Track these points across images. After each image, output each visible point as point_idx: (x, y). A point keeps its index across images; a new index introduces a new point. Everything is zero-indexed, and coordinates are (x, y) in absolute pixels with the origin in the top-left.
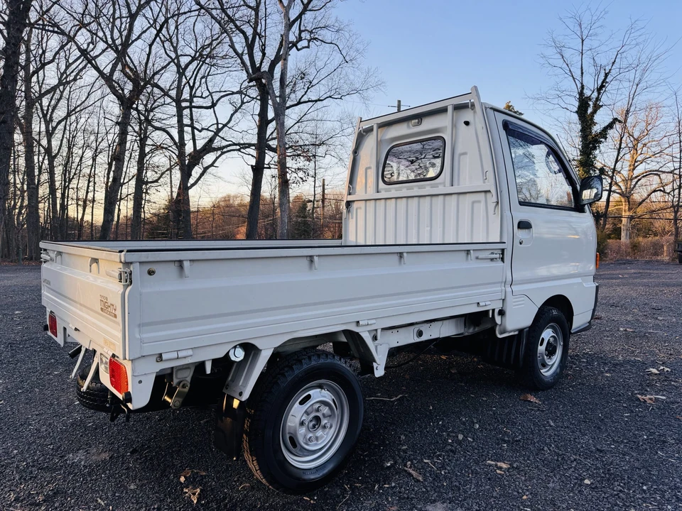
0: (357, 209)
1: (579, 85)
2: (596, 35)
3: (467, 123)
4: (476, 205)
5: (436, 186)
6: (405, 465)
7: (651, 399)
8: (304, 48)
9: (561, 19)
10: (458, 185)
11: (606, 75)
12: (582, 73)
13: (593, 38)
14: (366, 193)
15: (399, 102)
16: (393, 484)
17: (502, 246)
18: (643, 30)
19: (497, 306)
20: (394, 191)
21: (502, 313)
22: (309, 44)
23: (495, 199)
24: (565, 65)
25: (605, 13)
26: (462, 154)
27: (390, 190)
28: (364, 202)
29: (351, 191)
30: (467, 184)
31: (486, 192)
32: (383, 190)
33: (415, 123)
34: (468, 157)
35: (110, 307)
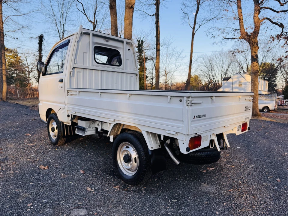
5: (119, 69)
14: (84, 65)
20: (101, 67)
26: (127, 60)
27: (98, 66)
28: (83, 69)
29: (76, 62)
30: (129, 70)
31: (134, 74)
32: (95, 65)
33: (106, 40)
34: (129, 61)
35: (248, 108)
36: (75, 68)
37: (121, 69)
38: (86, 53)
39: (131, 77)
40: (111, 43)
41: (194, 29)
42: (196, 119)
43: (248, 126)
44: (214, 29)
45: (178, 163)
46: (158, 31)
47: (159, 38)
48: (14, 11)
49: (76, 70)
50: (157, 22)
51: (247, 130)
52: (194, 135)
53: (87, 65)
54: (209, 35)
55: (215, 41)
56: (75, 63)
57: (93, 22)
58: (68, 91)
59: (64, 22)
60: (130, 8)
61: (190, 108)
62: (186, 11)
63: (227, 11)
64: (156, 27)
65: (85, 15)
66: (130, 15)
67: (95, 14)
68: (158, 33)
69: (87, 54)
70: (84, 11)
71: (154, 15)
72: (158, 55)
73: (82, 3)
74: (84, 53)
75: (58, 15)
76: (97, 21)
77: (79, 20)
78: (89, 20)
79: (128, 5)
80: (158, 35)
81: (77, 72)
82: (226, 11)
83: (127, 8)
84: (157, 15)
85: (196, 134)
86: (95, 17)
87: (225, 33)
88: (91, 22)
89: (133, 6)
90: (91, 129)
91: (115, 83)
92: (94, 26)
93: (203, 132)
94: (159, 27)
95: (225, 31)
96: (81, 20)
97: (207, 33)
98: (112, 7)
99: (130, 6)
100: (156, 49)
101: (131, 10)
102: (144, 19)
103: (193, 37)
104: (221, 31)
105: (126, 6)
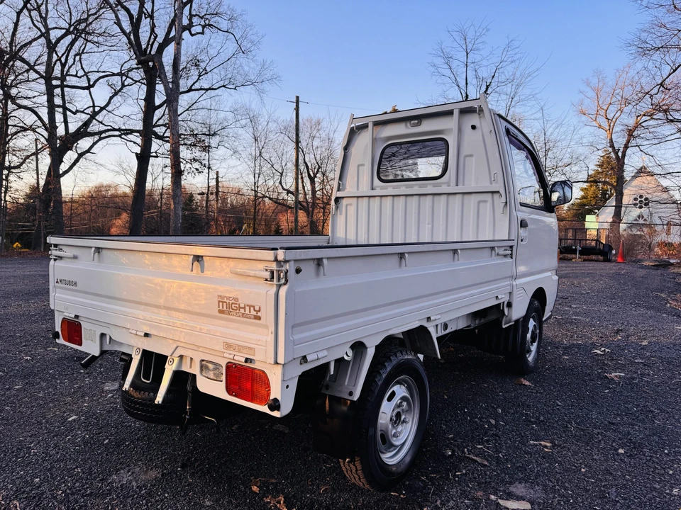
0: (347, 205)
1: (464, 95)
2: (478, 49)
3: (474, 127)
4: (481, 204)
5: (439, 185)
6: (463, 452)
7: (616, 376)
8: (198, 33)
9: (449, 32)
10: (463, 185)
11: (487, 87)
12: (467, 84)
13: (475, 52)
14: (358, 190)
15: (298, 97)
16: (464, 472)
17: (510, 243)
18: (517, 50)
19: (506, 299)
20: (391, 189)
21: (509, 305)
22: (203, 30)
23: (503, 199)
24: (452, 75)
25: (487, 30)
26: (467, 156)
28: (356, 199)
29: (341, 188)
30: (473, 184)
31: (493, 192)
32: (378, 187)
33: (414, 124)
34: (474, 159)
35: (244, 308)
36: (343, 198)
37: (444, 186)
38: (363, 165)
39: (479, 202)
40: (427, 126)
49: (344, 202)
53: (364, 189)
56: (339, 190)
91: (427, 223)
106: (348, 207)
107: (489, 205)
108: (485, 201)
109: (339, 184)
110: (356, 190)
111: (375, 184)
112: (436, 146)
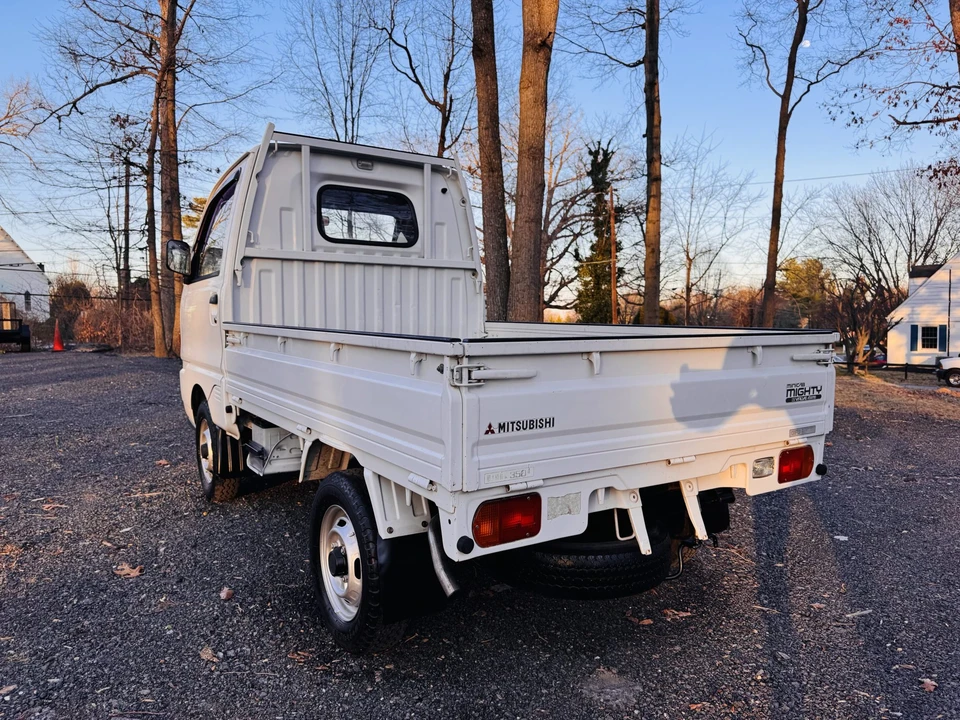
4: (455, 282)
5: (411, 255)
14: (281, 248)
26: (438, 224)
27: (333, 250)
28: (279, 262)
29: (252, 241)
30: (445, 258)
31: (465, 269)
32: (321, 247)
33: (363, 165)
34: (445, 228)
35: (809, 391)
36: (252, 258)
37: (414, 257)
38: (289, 209)
39: (453, 279)
40: (380, 173)
41: (785, 98)
42: (497, 435)
43: (818, 460)
44: (857, 91)
45: (450, 589)
46: (656, 117)
47: (658, 138)
48: (208, 90)
49: (254, 265)
50: (651, 87)
51: (813, 477)
52: (500, 494)
53: (294, 248)
54: (839, 117)
55: (861, 134)
56: (249, 244)
57: (442, 103)
58: (227, 332)
59: (355, 110)
60: (539, 46)
61: (467, 395)
62: (756, 37)
63: (906, 23)
64: (647, 102)
65: (418, 82)
66: (536, 70)
67: (447, 77)
68: (656, 122)
69: (294, 214)
70: (413, 71)
71: (639, 63)
72: (654, 196)
73: (406, 48)
74: (282, 209)
75: (339, 91)
76: (451, 100)
77: (398, 101)
78: (427, 99)
79: (532, 39)
80: (656, 130)
81: (260, 272)
82: (901, 25)
83: (528, 48)
84: (650, 62)
85: (507, 487)
86: (448, 86)
87: (900, 103)
88: (434, 103)
89: (548, 42)
90: (286, 454)
91: (394, 303)
92: (444, 115)
93: (541, 482)
94: (658, 101)
95: (901, 95)
96: (405, 102)
97: (832, 109)
98: (481, 51)
99: (539, 42)
100: (649, 175)
101: (541, 54)
102: (606, 79)
103: (785, 128)
104: (886, 95)
105: (526, 44)
106: (262, 274)
107: (461, 283)
108: (458, 279)
109: (249, 235)
110: (279, 248)
111: (316, 244)
112: (396, 204)
